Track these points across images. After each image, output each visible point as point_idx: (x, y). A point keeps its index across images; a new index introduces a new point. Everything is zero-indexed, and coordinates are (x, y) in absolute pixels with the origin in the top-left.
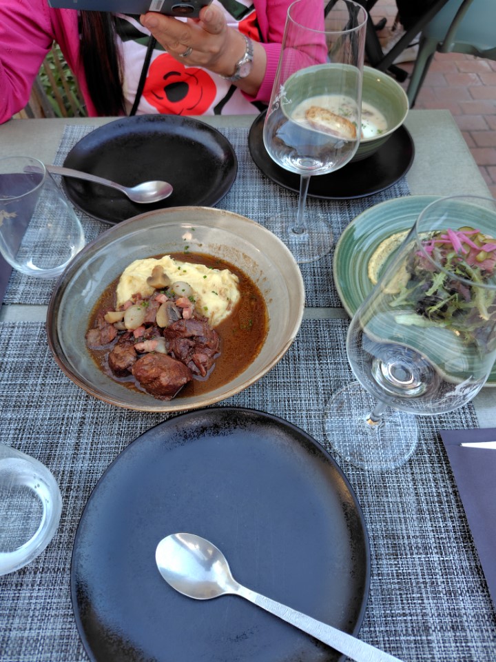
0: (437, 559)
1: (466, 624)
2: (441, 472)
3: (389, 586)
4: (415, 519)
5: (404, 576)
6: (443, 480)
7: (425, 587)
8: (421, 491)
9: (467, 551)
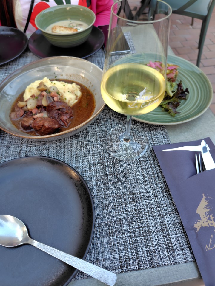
0: (154, 201)
1: (168, 228)
2: (154, 164)
3: (131, 216)
4: (142, 185)
5: (138, 210)
6: (155, 167)
7: (149, 214)
8: (145, 173)
9: (167, 196)
